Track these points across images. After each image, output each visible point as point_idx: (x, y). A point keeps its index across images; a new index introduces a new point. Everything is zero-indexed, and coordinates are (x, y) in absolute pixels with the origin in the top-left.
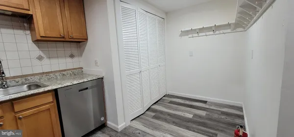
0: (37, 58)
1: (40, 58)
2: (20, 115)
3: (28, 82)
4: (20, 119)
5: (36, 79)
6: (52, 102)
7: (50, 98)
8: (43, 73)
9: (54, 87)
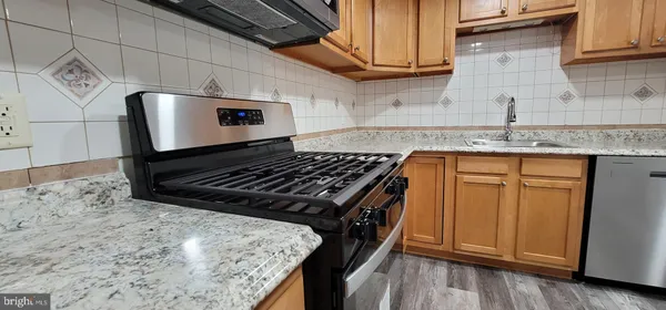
0: (561, 98)
1: (566, 97)
2: (526, 181)
3: (536, 138)
4: (525, 186)
5: (550, 136)
6: (578, 179)
7: (577, 170)
8: (565, 127)
9: (591, 152)
